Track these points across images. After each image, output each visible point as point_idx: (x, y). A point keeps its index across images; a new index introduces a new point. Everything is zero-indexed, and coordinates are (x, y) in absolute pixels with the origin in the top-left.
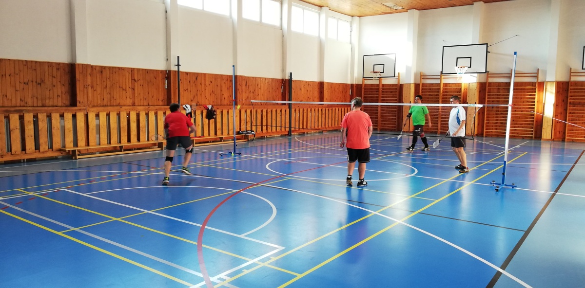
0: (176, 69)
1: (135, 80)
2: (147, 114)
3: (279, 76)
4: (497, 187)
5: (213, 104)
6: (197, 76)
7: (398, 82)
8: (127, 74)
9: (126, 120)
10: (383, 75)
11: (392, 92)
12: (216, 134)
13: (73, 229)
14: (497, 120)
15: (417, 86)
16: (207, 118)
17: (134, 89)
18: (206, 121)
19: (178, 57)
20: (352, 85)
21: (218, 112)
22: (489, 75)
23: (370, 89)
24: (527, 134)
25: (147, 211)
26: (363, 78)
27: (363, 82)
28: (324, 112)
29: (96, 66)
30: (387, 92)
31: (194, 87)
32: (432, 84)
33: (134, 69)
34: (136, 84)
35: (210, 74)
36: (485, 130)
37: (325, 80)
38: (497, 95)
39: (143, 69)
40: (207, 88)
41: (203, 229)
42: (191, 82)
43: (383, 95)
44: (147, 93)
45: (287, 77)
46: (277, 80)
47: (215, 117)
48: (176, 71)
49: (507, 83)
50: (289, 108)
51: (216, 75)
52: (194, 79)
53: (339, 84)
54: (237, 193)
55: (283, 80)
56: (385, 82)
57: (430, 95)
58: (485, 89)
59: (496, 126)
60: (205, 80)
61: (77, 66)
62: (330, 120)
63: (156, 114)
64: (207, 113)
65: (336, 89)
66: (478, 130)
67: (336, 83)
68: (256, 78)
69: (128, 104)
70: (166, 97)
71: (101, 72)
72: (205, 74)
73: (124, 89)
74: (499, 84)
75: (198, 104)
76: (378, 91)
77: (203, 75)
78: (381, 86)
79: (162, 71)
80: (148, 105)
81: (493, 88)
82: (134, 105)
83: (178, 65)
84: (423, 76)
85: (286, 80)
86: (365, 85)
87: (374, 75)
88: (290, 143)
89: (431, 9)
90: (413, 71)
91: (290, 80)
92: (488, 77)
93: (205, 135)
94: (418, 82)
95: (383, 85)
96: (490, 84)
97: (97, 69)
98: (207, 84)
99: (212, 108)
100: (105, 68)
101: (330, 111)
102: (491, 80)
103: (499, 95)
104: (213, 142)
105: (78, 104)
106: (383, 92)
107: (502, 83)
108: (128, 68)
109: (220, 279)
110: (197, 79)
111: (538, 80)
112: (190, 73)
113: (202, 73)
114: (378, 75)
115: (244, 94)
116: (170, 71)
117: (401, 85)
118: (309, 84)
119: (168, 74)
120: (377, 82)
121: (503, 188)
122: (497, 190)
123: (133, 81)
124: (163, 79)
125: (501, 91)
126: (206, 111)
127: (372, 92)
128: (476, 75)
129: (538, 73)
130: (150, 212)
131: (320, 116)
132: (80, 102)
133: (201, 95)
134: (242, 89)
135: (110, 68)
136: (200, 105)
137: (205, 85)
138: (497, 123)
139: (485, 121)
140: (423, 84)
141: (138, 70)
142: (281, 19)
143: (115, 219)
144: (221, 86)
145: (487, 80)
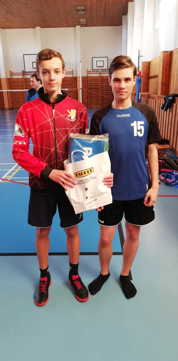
15: (9, 80)
32: (18, 79)
57: (17, 85)
84: (11, 74)
89: (10, 28)
94: (9, 77)
111: (73, 76)
129: (73, 72)
140: (12, 79)
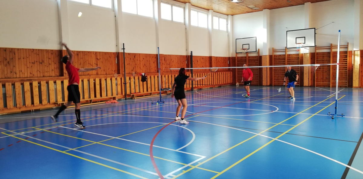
0: (122, 51)
1: (98, 59)
2: (106, 80)
3: (184, 53)
4: (333, 116)
5: (145, 72)
6: (135, 55)
7: (259, 54)
8: (93, 55)
9: (93, 83)
10: (249, 51)
11: (255, 61)
12: (147, 91)
13: (71, 149)
14: (323, 76)
15: (271, 57)
16: (142, 81)
17: (97, 65)
18: (141, 83)
19: (124, 44)
20: (229, 58)
21: (148, 77)
22: (317, 48)
23: (241, 60)
24: (343, 84)
25: (114, 138)
26: (236, 53)
27: (236, 55)
28: (213, 75)
29: (74, 51)
30: (251, 61)
31: (133, 62)
32: (281, 55)
33: (97, 52)
34: (98, 61)
35: (143, 54)
36: (316, 83)
37: (213, 55)
38: (323, 60)
39: (102, 52)
40: (141, 62)
41: (151, 147)
42: (131, 59)
43: (249, 63)
44: (105, 67)
45: (189, 54)
46: (183, 56)
47: (146, 80)
48: (122, 53)
49: (328, 52)
50: (191, 73)
51: (146, 54)
52: (133, 57)
53: (221, 57)
54: (168, 125)
55: (187, 56)
56: (250, 55)
57: (279, 62)
58: (315, 57)
59: (323, 80)
60: (140, 57)
61: (63, 52)
62: (217, 80)
63: (111, 79)
64: (142, 78)
65: (219, 61)
66: (311, 83)
67: (220, 57)
68: (170, 55)
69: (94, 74)
70: (117, 69)
71: (78, 55)
72: (139, 54)
73: (92, 64)
74: (323, 53)
75: (136, 72)
76: (246, 61)
77: (138, 55)
78: (247, 58)
79: (114, 53)
80: (106, 74)
81: (320, 56)
82: (97, 74)
83: (124, 49)
84: (274, 50)
85: (189, 56)
86: (237, 57)
87: (243, 51)
88: (192, 95)
89: (278, 8)
90: (268, 47)
91: (191, 56)
92: (316, 49)
93: (141, 92)
94: (271, 54)
95: (249, 57)
96: (317, 53)
97: (75, 53)
98: (141, 60)
99: (144, 75)
100: (80, 52)
101: (217, 74)
102: (318, 51)
103: (324, 60)
104: (146, 96)
105: (64, 75)
106: (249, 61)
107: (325, 52)
108: (93, 52)
109: (169, 176)
110: (135, 57)
111: (348, 49)
112: (131, 54)
113: (138, 54)
114: (246, 51)
115: (163, 65)
116: (118, 53)
117: (260, 56)
118: (203, 58)
119: (117, 55)
120: (245, 55)
121: (336, 117)
122: (333, 118)
123: (97, 59)
124: (115, 58)
125: (325, 58)
126: (141, 76)
127: (242, 61)
128: (308, 48)
129: (348, 45)
130: (117, 138)
131: (210, 78)
132: (65, 73)
133: (137, 67)
134: (162, 62)
135: (83, 52)
136: (137, 73)
137: (140, 61)
138: (323, 78)
139: (316, 77)
140: (274, 55)
141: (100, 52)
142: (185, 18)
143: (96, 143)
144: (150, 61)
145: (316, 51)
